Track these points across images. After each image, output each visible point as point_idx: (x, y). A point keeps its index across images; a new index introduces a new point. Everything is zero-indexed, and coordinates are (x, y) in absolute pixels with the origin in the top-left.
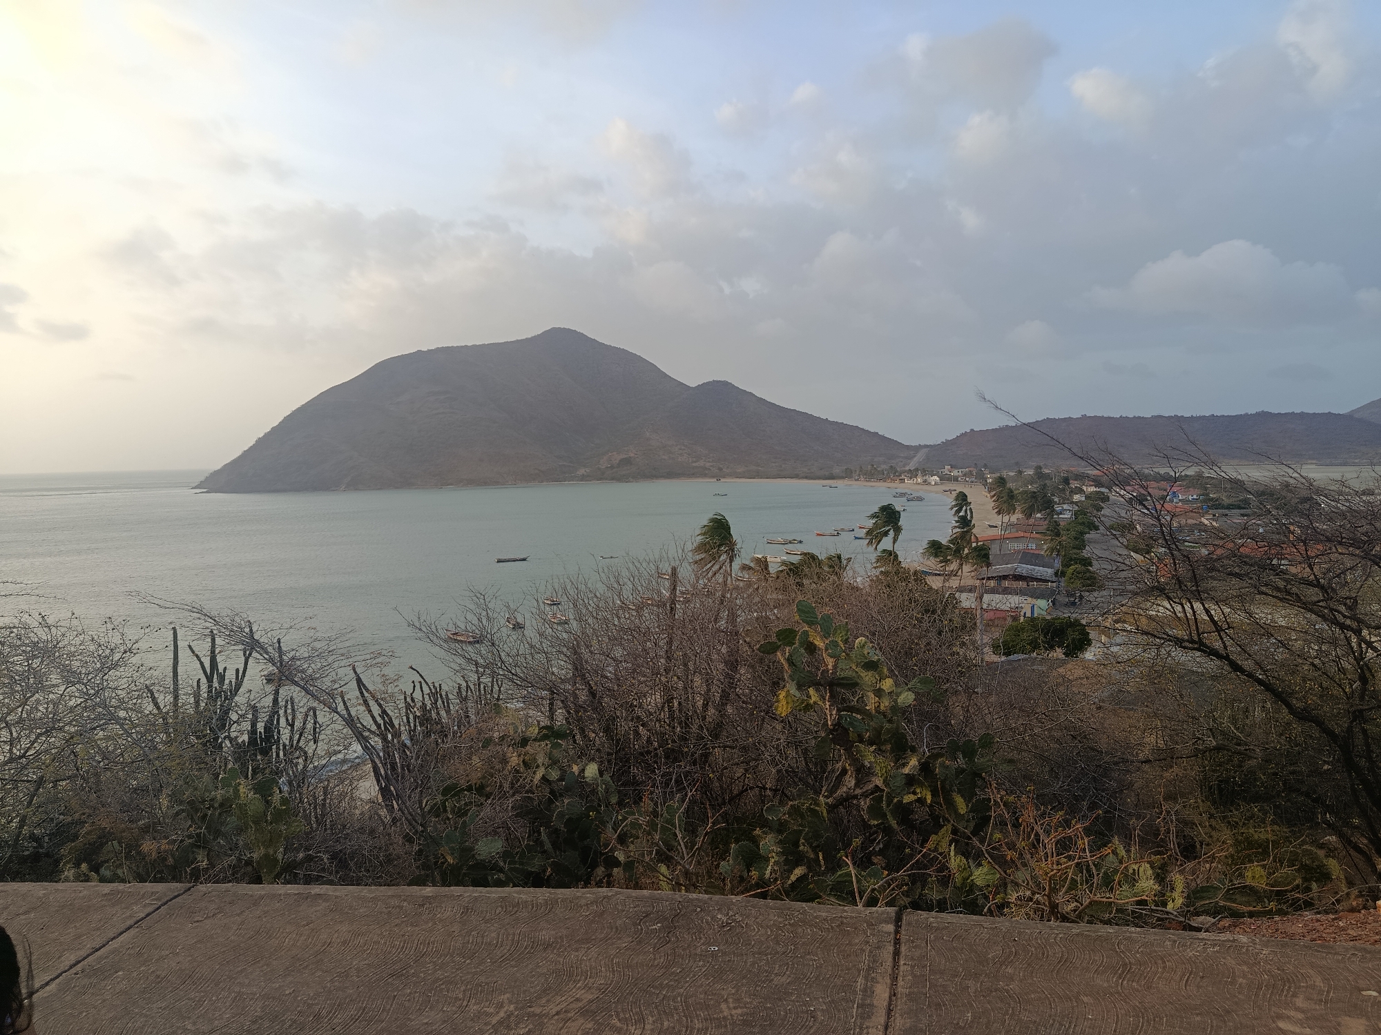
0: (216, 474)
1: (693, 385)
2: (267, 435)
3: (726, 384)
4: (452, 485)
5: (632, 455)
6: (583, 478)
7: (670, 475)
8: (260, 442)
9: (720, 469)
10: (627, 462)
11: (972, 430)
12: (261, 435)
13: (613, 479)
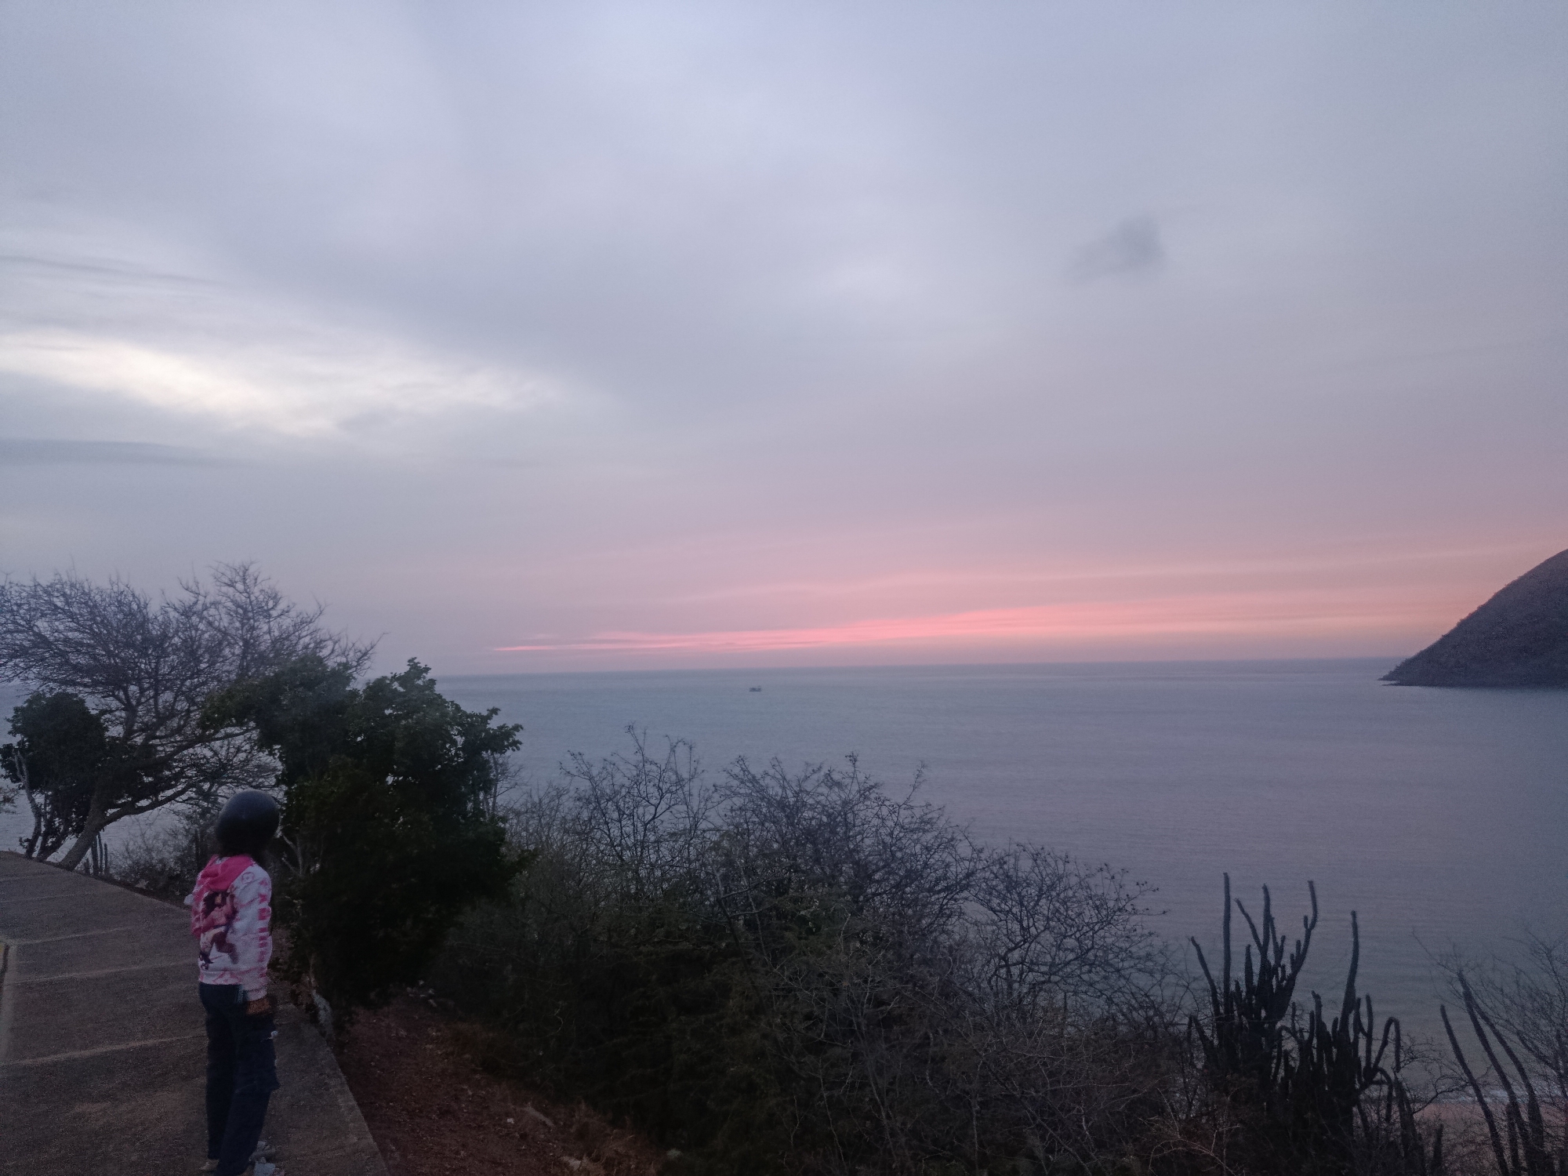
0: (1409, 664)
2: (1473, 616)
8: (1463, 623)
12: (1465, 616)
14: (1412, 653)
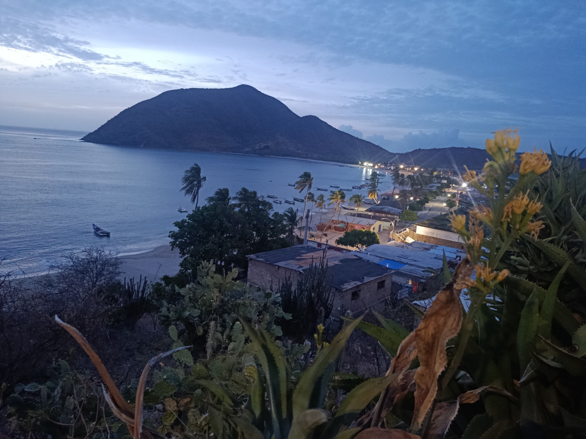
0: (90, 134)
1: (301, 117)
2: (112, 119)
3: (315, 117)
4: (189, 149)
5: (270, 145)
6: (246, 152)
7: (285, 155)
8: (109, 121)
9: (307, 155)
10: (267, 147)
11: (420, 149)
12: (109, 119)
13: (259, 154)
14: (92, 131)
